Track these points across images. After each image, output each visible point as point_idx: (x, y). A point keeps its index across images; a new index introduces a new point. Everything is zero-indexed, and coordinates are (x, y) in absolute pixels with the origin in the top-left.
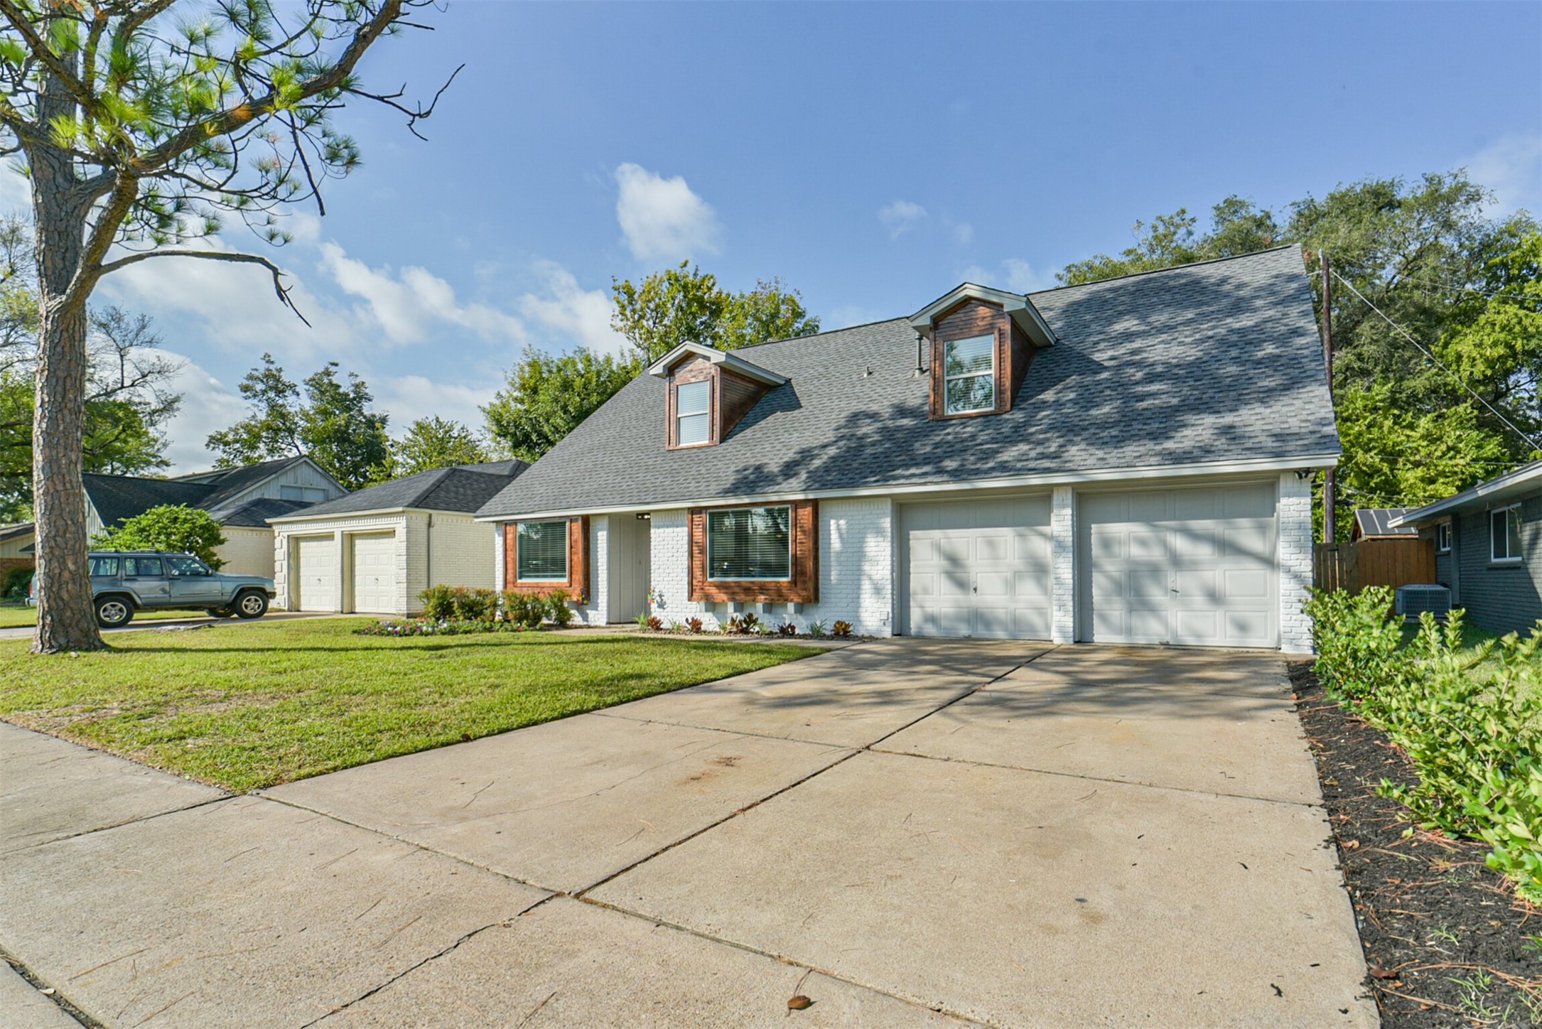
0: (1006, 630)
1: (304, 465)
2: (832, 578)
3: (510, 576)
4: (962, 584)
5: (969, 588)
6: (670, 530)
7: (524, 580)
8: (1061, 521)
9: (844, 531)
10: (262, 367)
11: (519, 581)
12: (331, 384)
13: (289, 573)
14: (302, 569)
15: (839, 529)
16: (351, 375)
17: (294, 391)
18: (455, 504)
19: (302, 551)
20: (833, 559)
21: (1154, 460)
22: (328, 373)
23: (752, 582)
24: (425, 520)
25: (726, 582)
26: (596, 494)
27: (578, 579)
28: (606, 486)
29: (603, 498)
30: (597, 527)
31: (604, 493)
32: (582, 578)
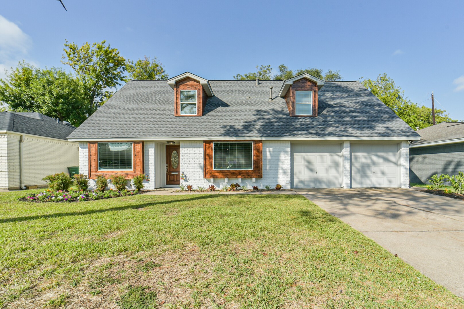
0: (326, 185)
2: (267, 169)
3: (93, 168)
4: (312, 170)
5: (314, 172)
6: (191, 149)
7: (102, 170)
8: (346, 151)
9: (272, 152)
11: (99, 170)
15: (270, 151)
20: (267, 162)
21: (376, 135)
23: (235, 171)
24: (18, 138)
25: (223, 171)
26: (148, 132)
27: (139, 169)
28: (151, 129)
29: (154, 134)
30: (149, 146)
31: (153, 132)
32: (142, 169)
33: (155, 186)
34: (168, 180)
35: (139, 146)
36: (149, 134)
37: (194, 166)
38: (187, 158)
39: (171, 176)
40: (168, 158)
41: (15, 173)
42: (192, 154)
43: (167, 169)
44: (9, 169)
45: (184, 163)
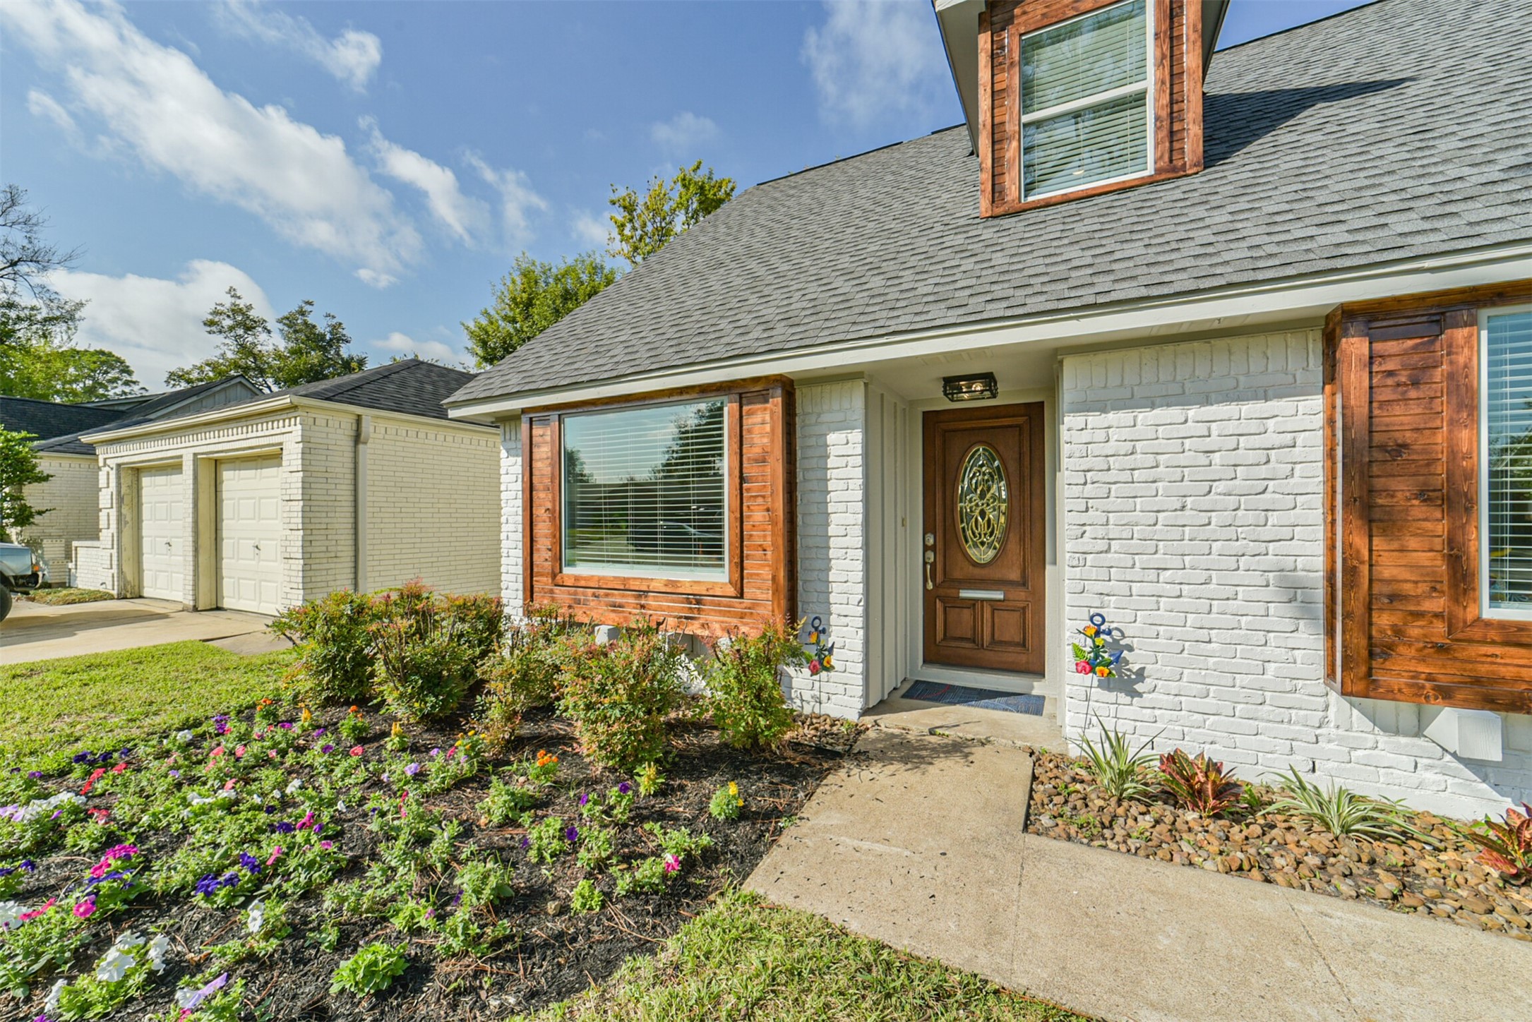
1: (239, 388)
3: (543, 556)
7: (582, 570)
10: (228, 301)
11: (565, 569)
12: (305, 323)
13: (120, 531)
14: (145, 524)
16: (328, 315)
17: (265, 328)
18: (414, 404)
19: (144, 492)
22: (302, 313)
24: (349, 428)
26: (821, 316)
27: (766, 573)
28: (841, 298)
29: (862, 318)
30: (825, 418)
31: (857, 310)
32: (782, 574)
33: (866, 695)
34: (940, 635)
35: (768, 418)
36: (828, 324)
37: (1204, 561)
38: (1128, 490)
39: (953, 613)
40: (939, 496)
41: (333, 566)
42: (1182, 459)
43: (934, 565)
44: (310, 549)
45: (1100, 532)
